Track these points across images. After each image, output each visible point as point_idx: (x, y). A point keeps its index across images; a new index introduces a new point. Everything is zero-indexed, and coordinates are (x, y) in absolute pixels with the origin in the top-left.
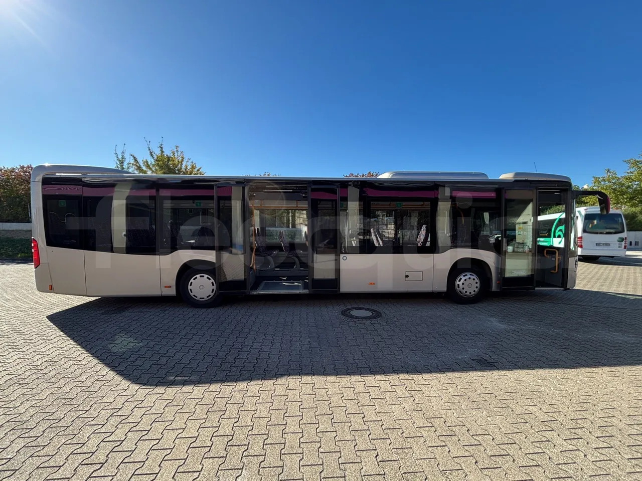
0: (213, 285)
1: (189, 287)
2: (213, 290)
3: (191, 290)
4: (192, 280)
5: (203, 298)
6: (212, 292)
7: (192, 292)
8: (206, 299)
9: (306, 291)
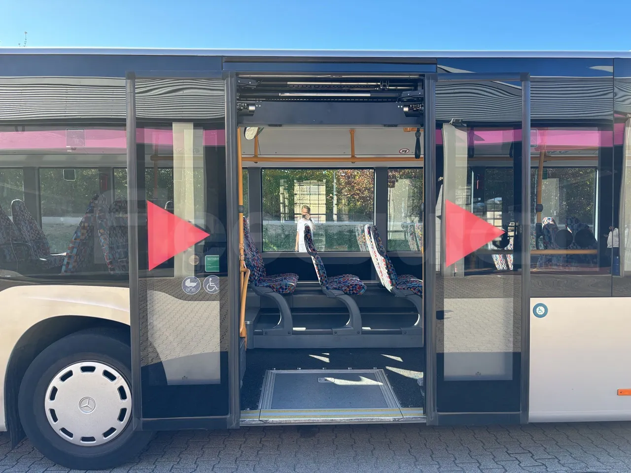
0: (123, 396)
1: (49, 404)
2: (123, 411)
3: (52, 412)
4: (56, 382)
5: (92, 439)
6: (121, 418)
7: (55, 419)
8: (100, 439)
9: (413, 414)
